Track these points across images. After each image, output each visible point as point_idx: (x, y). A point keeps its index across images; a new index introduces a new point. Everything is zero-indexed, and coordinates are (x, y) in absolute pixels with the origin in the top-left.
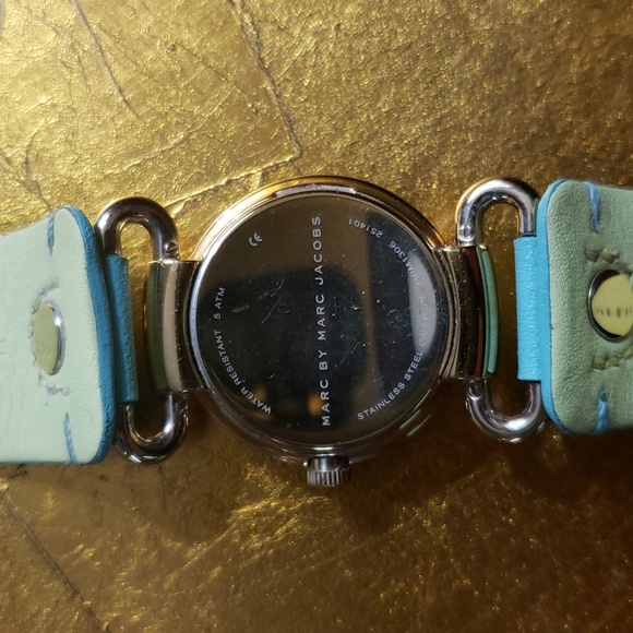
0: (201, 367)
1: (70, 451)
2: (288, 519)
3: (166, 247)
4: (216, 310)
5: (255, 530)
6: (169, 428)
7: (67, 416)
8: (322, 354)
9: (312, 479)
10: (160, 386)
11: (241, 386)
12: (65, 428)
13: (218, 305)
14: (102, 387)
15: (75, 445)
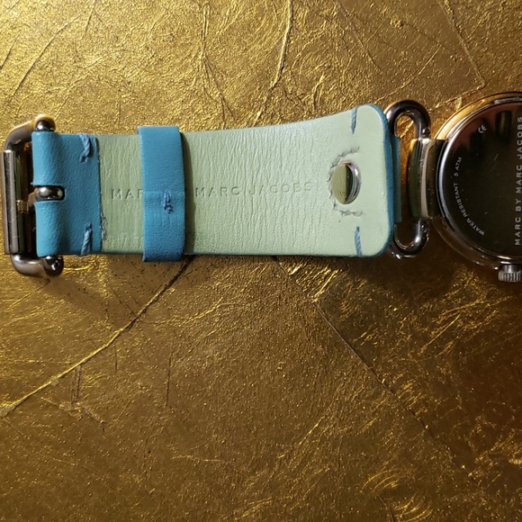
0: (444, 205)
1: (358, 249)
2: (492, 310)
3: (424, 131)
4: (456, 171)
5: (472, 318)
6: (418, 239)
7: (358, 229)
8: (518, 202)
9: (501, 276)
10: (415, 214)
11: (467, 218)
12: (356, 236)
13: (457, 168)
14: (389, 211)
15: (362, 245)
